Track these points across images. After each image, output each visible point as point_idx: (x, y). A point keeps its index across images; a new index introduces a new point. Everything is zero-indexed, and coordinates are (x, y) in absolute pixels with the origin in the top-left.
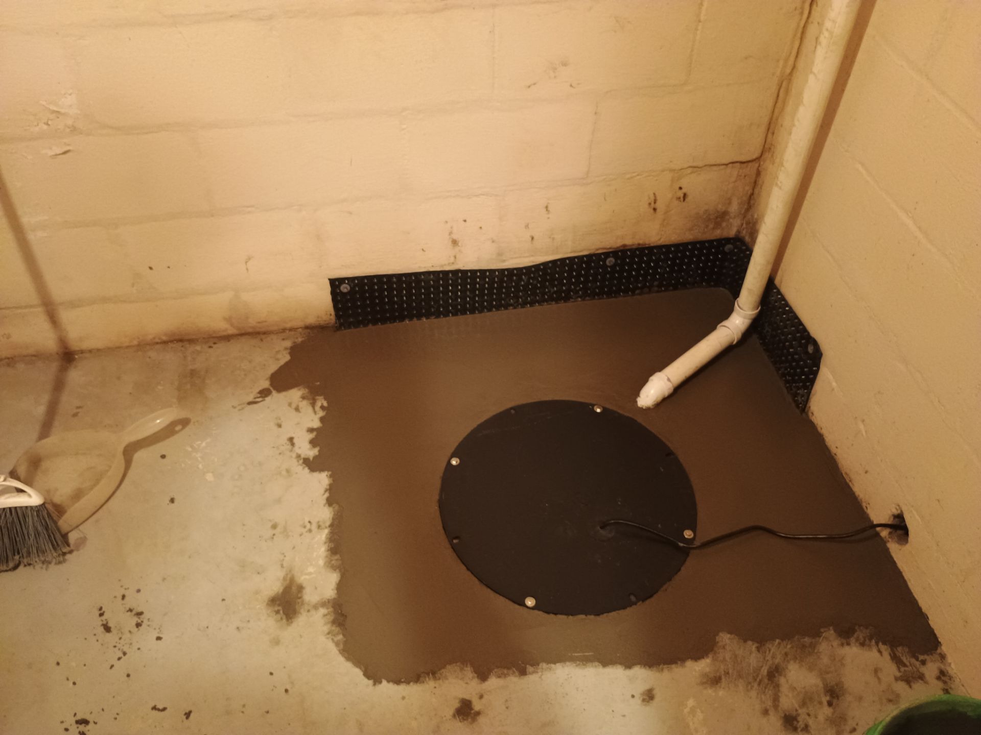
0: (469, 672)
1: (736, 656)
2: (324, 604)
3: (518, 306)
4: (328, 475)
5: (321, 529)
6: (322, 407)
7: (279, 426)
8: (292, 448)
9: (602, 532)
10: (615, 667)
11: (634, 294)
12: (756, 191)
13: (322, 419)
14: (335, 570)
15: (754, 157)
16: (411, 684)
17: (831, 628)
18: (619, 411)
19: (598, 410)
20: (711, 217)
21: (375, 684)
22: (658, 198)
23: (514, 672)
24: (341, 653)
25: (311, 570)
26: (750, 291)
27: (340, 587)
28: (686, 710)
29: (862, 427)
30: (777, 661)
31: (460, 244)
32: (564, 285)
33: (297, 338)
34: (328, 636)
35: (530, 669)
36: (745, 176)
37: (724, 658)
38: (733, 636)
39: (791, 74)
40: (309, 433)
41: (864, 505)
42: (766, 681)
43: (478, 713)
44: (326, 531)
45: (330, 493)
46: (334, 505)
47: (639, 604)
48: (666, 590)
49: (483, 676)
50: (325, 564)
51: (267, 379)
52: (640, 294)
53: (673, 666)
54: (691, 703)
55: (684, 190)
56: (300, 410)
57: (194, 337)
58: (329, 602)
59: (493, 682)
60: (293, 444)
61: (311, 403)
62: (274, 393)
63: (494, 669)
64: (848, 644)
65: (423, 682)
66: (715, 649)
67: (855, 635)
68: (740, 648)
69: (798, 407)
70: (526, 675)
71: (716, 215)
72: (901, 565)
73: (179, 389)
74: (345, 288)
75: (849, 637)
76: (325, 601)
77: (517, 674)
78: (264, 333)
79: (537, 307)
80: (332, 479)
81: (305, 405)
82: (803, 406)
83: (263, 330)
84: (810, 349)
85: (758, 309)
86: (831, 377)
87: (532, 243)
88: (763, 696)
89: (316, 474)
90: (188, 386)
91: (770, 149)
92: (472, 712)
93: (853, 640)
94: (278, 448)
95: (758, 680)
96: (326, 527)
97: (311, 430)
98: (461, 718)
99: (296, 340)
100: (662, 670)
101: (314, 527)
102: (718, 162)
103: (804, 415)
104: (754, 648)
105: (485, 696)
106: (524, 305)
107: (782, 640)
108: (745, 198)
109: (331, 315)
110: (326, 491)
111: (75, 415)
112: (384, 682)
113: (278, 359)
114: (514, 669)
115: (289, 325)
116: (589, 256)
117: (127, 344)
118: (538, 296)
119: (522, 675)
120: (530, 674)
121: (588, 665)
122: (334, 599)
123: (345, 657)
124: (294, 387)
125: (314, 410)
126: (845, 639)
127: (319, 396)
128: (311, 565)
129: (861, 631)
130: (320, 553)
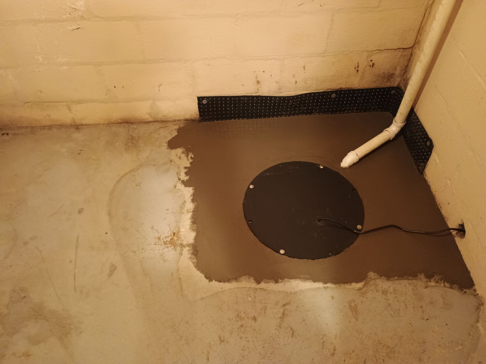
0: (252, 280)
1: (376, 283)
2: (188, 245)
3: (287, 115)
4: (193, 189)
5: (189, 213)
6: (191, 158)
7: (171, 165)
8: (177, 175)
9: (318, 223)
10: (319, 283)
11: (344, 113)
12: (410, 64)
13: (191, 163)
14: (194, 231)
15: (410, 46)
16: (226, 282)
17: (423, 274)
18: (332, 168)
19: (322, 167)
20: (386, 76)
21: (209, 282)
22: (360, 65)
24: (195, 267)
25: (183, 230)
26: (401, 113)
27: (196, 238)
29: (449, 182)
31: (260, 83)
32: (310, 106)
33: (181, 125)
34: (190, 259)
35: (280, 280)
36: (405, 56)
38: (376, 273)
39: (432, 4)
40: (185, 169)
41: (446, 219)
44: (191, 214)
45: (193, 197)
46: (194, 203)
47: (332, 256)
48: (346, 251)
49: (258, 282)
50: (189, 228)
51: (166, 143)
53: (346, 284)
55: (373, 62)
56: (181, 158)
57: (133, 121)
58: (190, 245)
59: (263, 285)
61: (186, 156)
62: (170, 150)
63: (263, 279)
64: (430, 281)
65: (231, 282)
66: (366, 278)
67: (434, 278)
68: (378, 279)
69: (419, 171)
70: (278, 283)
71: (388, 75)
72: (460, 248)
73: (126, 145)
74: (205, 102)
75: (431, 279)
76: (189, 244)
77: (274, 282)
78: (166, 122)
79: (296, 117)
80: (194, 191)
81: (183, 156)
82: (422, 172)
83: (165, 120)
84: (428, 143)
85: (404, 123)
86: (437, 158)
87: (296, 85)
89: (187, 188)
90: (130, 144)
91: (418, 42)
93: (432, 280)
96: (191, 212)
97: (186, 168)
99: (180, 126)
100: (341, 285)
101: (185, 211)
102: (392, 48)
103: (422, 175)
104: (385, 280)
105: (259, 291)
106: (289, 115)
107: (399, 277)
108: (404, 67)
109: (197, 114)
110: (191, 196)
111: (79, 154)
112: (214, 281)
113: (172, 134)
114: (273, 280)
115: (177, 118)
116: (323, 93)
117: (102, 123)
118: (297, 111)
119: (276, 283)
120: (280, 283)
121: (307, 281)
122: (193, 243)
123: (197, 269)
124: (179, 148)
125: (188, 158)
126: (429, 279)
127: (190, 152)
128: (183, 228)
129: (437, 276)
130: (188, 223)
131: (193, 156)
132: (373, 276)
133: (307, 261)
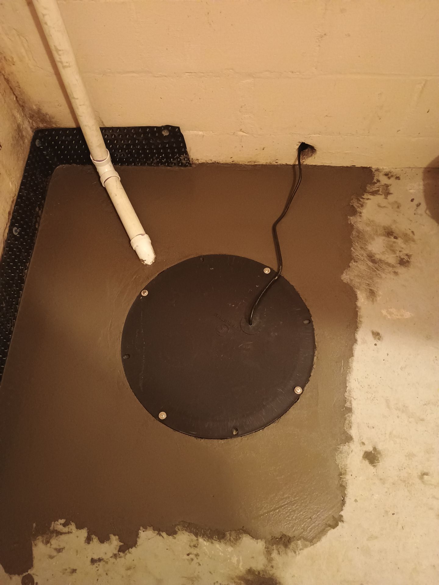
0: (344, 448)
1: (358, 276)
2: (269, 552)
3: (13, 322)
4: (144, 530)
5: (198, 545)
6: (64, 525)
7: (74, 571)
8: (104, 561)
9: (254, 325)
10: (355, 350)
11: (37, 230)
13: (79, 527)
14: (240, 538)
16: (346, 492)
17: (348, 217)
18: (152, 279)
19: (146, 293)
20: (17, 137)
21: (343, 521)
23: (348, 416)
24: (313, 545)
25: (235, 560)
27: (255, 537)
28: (389, 317)
29: (242, 133)
30: (365, 255)
32: (14, 277)
34: (297, 553)
35: (348, 405)
37: (358, 283)
38: (344, 272)
40: (91, 542)
41: (274, 163)
42: (376, 265)
43: (375, 449)
44: (201, 540)
45: (163, 532)
46: (177, 530)
47: (313, 320)
48: (305, 299)
49: (349, 439)
50: (232, 546)
51: (11, 578)
52: (39, 225)
53: (359, 314)
54: (384, 312)
56: (62, 547)
58: (268, 548)
59: (353, 432)
60: (100, 560)
61: (57, 536)
62: (30, 572)
63: (344, 430)
64: (361, 213)
65: (346, 483)
66: (352, 285)
67: (356, 207)
68: (353, 271)
69: (185, 166)
70: (352, 408)
71: (17, 133)
72: (319, 163)
75: (356, 211)
76: (267, 551)
77: (350, 414)
80: (148, 527)
81: (55, 542)
84: (166, 133)
86: (195, 132)
88: (386, 271)
89: (140, 541)
92: (373, 452)
93: (358, 210)
94: (100, 575)
95: (375, 269)
96: (197, 540)
97: (89, 540)
98: (376, 462)
100: (360, 321)
101: (195, 551)
103: (194, 166)
104: (355, 264)
105: (363, 441)
106: (15, 317)
107: (352, 246)
110: (160, 535)
112: (342, 513)
114: (346, 415)
118: (14, 302)
119: (351, 411)
120: (351, 406)
121: (350, 366)
122: (265, 543)
123: (318, 541)
124: (31, 550)
125: (65, 533)
126: (357, 213)
127: (51, 526)
128: (230, 559)
129: (353, 203)
130: (220, 549)
131: (62, 521)
132: (348, 276)
133: (317, 358)
